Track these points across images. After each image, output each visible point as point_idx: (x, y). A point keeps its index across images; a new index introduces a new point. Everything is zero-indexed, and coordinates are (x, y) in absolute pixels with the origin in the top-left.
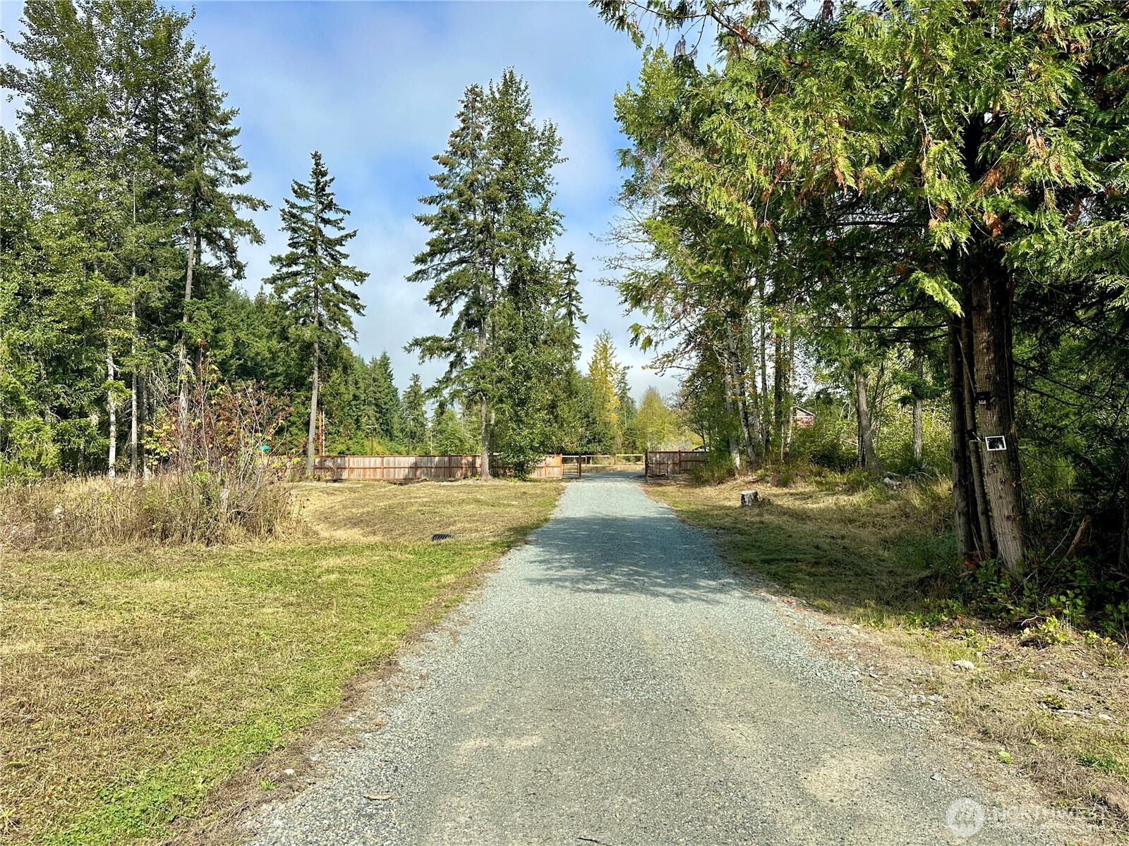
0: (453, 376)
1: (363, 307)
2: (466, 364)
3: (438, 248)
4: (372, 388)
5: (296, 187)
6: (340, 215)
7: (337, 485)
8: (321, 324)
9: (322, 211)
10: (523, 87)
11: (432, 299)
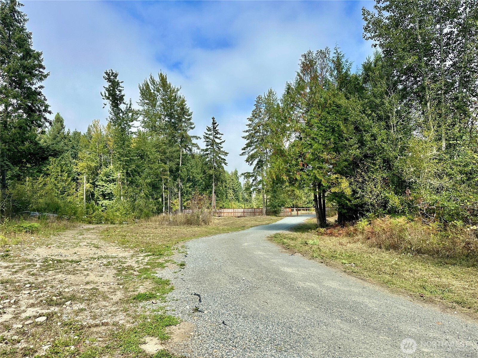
0: (253, 184)
1: (227, 163)
2: (258, 180)
3: (248, 145)
4: (231, 183)
5: (207, 128)
6: (220, 136)
7: (220, 217)
8: (215, 168)
9: (215, 135)
10: (274, 94)
11: (247, 161)
